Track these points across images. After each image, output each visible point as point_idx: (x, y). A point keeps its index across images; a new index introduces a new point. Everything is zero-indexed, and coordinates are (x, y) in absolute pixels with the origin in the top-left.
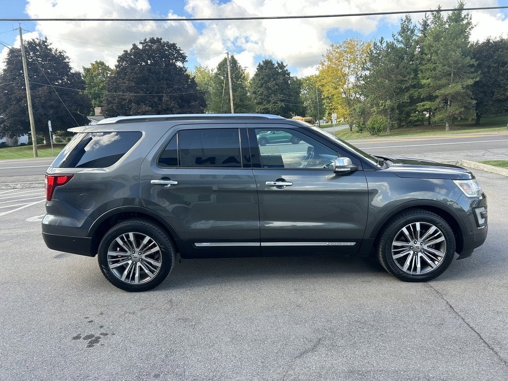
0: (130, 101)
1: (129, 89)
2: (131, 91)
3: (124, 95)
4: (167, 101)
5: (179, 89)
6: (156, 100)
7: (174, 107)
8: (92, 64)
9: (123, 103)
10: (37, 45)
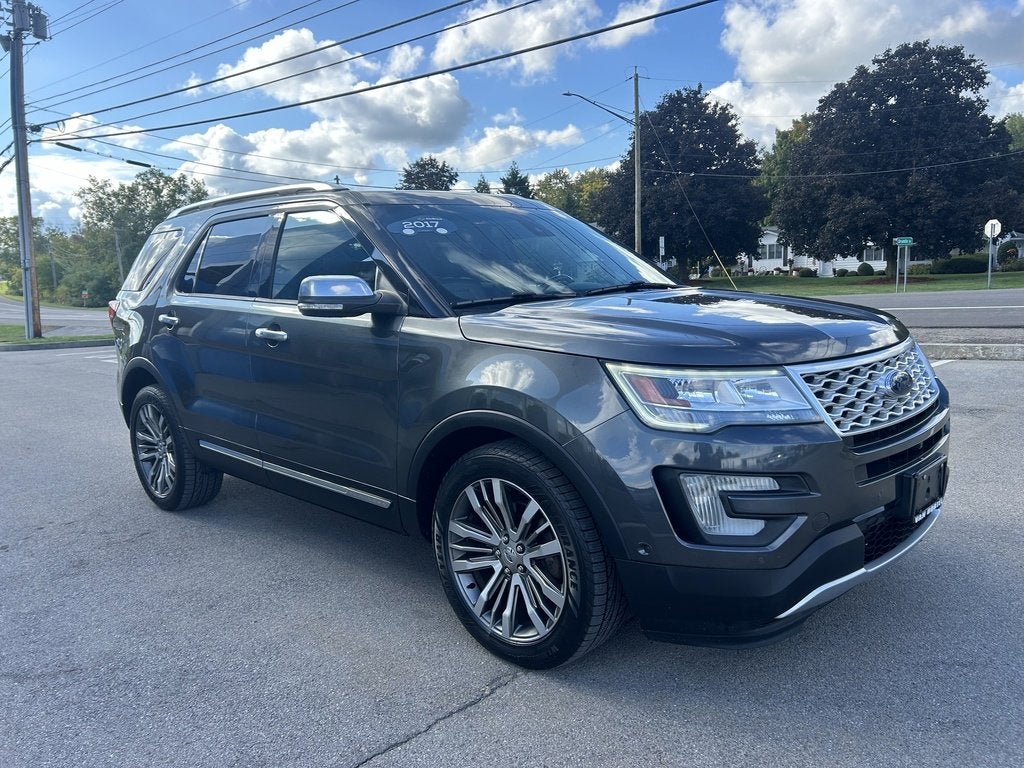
0: (831, 190)
1: (833, 165)
2: (836, 169)
3: (819, 178)
4: (918, 183)
5: (953, 154)
6: (892, 183)
7: (933, 196)
8: (796, 123)
9: (816, 194)
10: (683, 101)
